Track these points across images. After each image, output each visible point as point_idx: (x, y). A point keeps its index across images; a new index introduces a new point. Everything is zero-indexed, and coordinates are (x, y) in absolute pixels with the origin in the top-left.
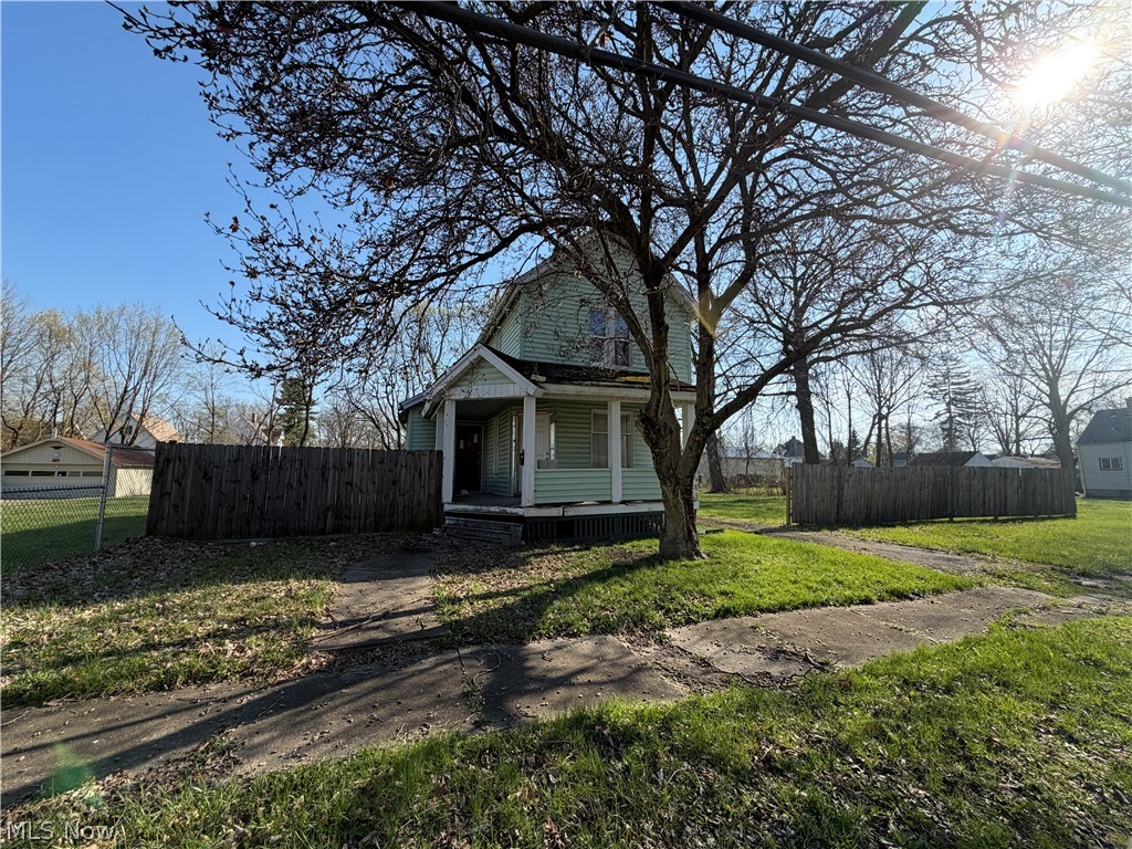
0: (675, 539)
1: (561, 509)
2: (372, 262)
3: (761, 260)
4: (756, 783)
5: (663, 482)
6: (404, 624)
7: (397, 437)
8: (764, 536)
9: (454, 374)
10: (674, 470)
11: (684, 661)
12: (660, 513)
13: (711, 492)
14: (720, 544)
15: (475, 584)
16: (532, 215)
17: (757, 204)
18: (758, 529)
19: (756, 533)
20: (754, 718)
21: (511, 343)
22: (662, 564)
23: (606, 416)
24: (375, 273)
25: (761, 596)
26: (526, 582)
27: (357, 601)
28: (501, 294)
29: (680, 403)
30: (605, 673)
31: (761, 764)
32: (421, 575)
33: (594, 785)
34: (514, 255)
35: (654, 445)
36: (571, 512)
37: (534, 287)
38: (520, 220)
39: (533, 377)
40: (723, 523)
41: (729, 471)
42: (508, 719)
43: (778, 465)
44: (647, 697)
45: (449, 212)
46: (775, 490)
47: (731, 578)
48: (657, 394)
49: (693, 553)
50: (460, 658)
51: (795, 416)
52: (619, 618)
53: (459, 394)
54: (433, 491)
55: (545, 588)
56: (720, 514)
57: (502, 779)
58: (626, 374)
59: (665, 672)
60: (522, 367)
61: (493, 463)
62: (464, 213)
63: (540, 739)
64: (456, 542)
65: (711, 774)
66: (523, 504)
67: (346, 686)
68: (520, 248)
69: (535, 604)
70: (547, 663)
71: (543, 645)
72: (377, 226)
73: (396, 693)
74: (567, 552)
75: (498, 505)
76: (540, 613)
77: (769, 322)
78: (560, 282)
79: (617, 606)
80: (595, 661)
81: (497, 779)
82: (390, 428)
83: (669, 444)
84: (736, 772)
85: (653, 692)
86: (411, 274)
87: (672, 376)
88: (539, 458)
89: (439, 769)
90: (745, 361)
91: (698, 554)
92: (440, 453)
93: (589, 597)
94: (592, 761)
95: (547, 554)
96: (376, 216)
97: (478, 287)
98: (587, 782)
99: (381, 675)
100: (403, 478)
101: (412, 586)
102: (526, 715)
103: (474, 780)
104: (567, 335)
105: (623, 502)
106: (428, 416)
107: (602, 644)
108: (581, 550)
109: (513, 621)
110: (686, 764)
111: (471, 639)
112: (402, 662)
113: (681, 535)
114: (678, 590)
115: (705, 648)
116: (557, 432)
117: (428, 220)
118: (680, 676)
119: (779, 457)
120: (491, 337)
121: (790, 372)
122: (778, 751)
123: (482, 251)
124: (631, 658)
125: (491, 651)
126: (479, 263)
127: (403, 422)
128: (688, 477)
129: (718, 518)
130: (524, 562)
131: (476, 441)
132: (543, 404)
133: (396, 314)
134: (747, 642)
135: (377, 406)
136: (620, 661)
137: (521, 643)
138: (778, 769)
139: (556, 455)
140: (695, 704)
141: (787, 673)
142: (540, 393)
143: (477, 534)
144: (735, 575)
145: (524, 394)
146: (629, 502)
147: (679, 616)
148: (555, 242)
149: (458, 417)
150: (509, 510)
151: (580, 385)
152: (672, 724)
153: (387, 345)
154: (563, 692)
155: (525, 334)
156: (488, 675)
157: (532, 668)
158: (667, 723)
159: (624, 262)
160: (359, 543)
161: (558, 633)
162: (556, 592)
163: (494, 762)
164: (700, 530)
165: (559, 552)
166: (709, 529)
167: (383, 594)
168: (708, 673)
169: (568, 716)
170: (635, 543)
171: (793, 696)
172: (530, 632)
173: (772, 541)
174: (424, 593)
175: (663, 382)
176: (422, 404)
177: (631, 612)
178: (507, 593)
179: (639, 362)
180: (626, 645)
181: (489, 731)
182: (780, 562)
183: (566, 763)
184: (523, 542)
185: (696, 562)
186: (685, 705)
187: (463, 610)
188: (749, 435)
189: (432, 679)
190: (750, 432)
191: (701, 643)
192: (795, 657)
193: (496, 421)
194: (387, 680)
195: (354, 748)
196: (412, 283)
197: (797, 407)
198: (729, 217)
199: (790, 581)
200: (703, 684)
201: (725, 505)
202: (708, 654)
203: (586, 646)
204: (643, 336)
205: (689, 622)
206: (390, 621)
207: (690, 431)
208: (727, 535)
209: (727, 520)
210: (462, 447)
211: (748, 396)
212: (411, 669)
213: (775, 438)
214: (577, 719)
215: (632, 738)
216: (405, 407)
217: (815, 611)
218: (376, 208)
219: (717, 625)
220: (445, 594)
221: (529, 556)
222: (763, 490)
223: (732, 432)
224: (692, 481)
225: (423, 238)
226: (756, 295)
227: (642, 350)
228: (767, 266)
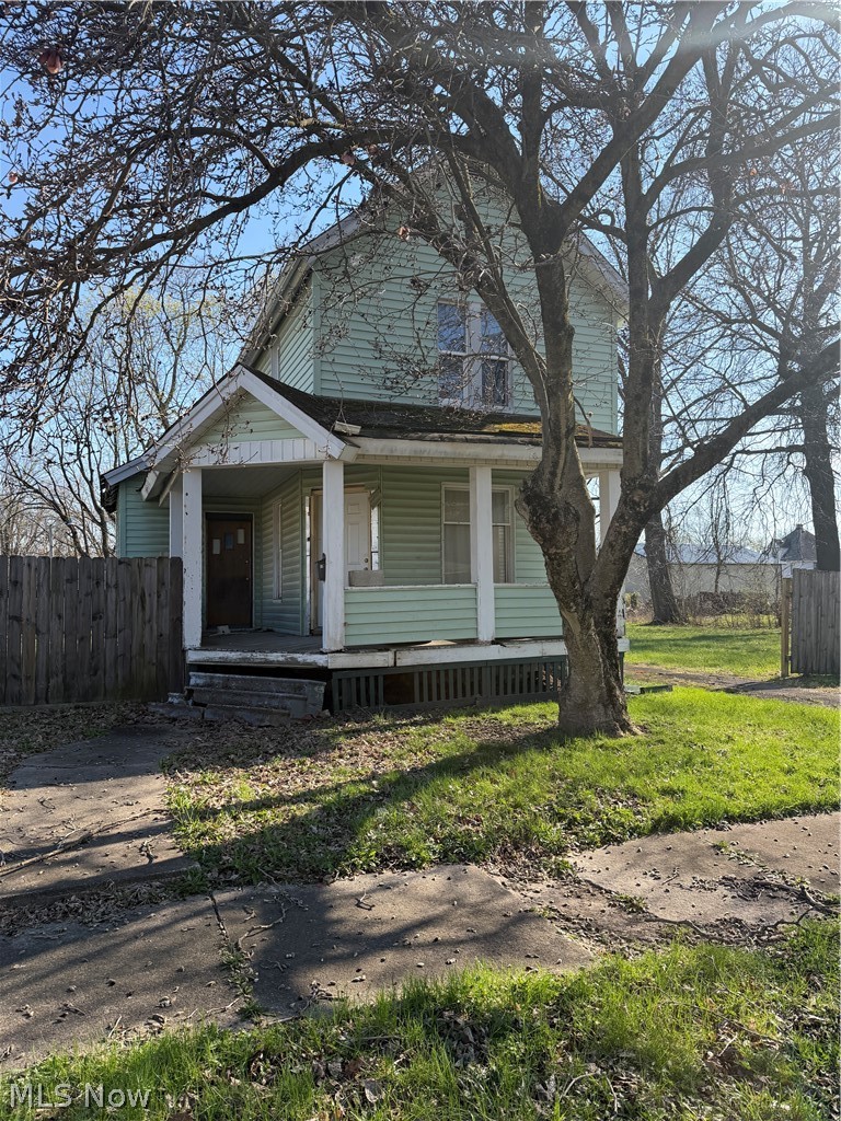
0: (586, 702)
1: (390, 655)
2: (35, 214)
3: (741, 207)
4: (707, 1094)
5: (564, 602)
6: (119, 855)
7: (101, 537)
8: (742, 696)
9: (196, 423)
10: (583, 585)
11: (598, 904)
12: (560, 660)
13: (654, 623)
14: (666, 709)
15: (241, 786)
16: (327, 126)
17: (735, 102)
18: (732, 684)
19: (728, 691)
20: (710, 992)
21: (297, 364)
22: (562, 745)
23: (467, 494)
24: (39, 235)
25: (730, 795)
26: (330, 778)
27: (38, 819)
28: (275, 274)
29: (594, 467)
30: (462, 926)
31: (718, 1064)
32: (149, 772)
33: (440, 1104)
34: (299, 201)
35: (546, 541)
36: (408, 659)
37: (333, 261)
38: (308, 134)
39: (338, 426)
40: (671, 676)
41: (684, 586)
42: (299, 1004)
43: (770, 574)
44: (532, 963)
45: (171, 118)
46: (764, 619)
47: (681, 767)
48: (552, 452)
49: (616, 724)
50: (215, 908)
51: (802, 491)
52: (488, 835)
53: (205, 458)
54: (166, 629)
55: (364, 788)
56: (667, 660)
57: (285, 1099)
58: (500, 418)
59: (564, 923)
60: (319, 408)
61: (273, 579)
62: (200, 122)
63: (351, 1033)
64: (208, 716)
65: (636, 1079)
66: (326, 646)
67: (20, 959)
68: (309, 189)
69: (345, 815)
70: (364, 914)
71: (360, 883)
72: (39, 148)
73: (106, 966)
74: (401, 726)
75: (282, 650)
76: (352, 831)
77: (754, 321)
78: (380, 251)
79: (484, 816)
80: (446, 907)
81: (278, 1099)
82: (88, 521)
83: (573, 539)
84: (676, 1077)
85: (541, 955)
86: (109, 238)
87: (579, 419)
88: (351, 568)
89: (178, 1086)
90: (717, 391)
91: (626, 726)
92: (177, 563)
93: (438, 803)
94: (437, 1065)
95: (366, 731)
96: (39, 129)
97: (231, 260)
98: (428, 1099)
99: (81, 939)
100: (111, 606)
101: (132, 791)
102: (329, 997)
103: (238, 1102)
104: (396, 349)
105: (497, 641)
106: (154, 498)
107: (458, 879)
108: (424, 723)
109: (308, 845)
110: (593, 1067)
111: (234, 876)
112: (114, 917)
113: (596, 695)
114: (590, 787)
115: (634, 883)
116: (382, 523)
117: (134, 134)
118: (589, 928)
119: (771, 560)
120: (262, 354)
121: (792, 411)
122: (747, 1043)
123: (239, 194)
124: (507, 900)
125: (270, 896)
126: (232, 216)
127: (111, 509)
128: (607, 596)
129: (663, 667)
130: (328, 745)
131: (241, 540)
132: (355, 474)
133: (83, 312)
134: (702, 871)
135: (62, 482)
136: (489, 906)
137: (321, 881)
138: (744, 1070)
139: (381, 564)
140: (611, 973)
141: (769, 919)
142: (350, 455)
143: (246, 700)
144: (689, 762)
145: (321, 456)
146: (508, 640)
147: (590, 832)
148: (369, 176)
149: (207, 499)
150: (300, 657)
151: (420, 439)
152: (571, 1004)
153: (68, 368)
154: (391, 958)
155: (321, 348)
156: (264, 936)
157: (340, 921)
158: (563, 1003)
159: (494, 212)
160: (36, 722)
161: (384, 863)
162: (382, 793)
163: (273, 1072)
164: (630, 685)
165: (386, 728)
166: (646, 685)
167: (80, 806)
168: (637, 921)
169: (399, 998)
170: (518, 709)
171: (776, 956)
172: (336, 862)
173: (754, 703)
174: (153, 801)
175: (564, 430)
176: (142, 475)
177: (508, 825)
178: (296, 799)
179: (523, 398)
180: (499, 880)
181: (264, 1024)
182: (765, 738)
183: (393, 1070)
184: (327, 712)
185: (623, 741)
186: (595, 975)
187: (221, 830)
188: (720, 524)
189: (168, 942)
190: (723, 518)
191: (628, 873)
192: (784, 894)
193: (276, 505)
194: (90, 947)
195: (34, 1057)
196: (110, 253)
197: (804, 472)
198: (684, 126)
199: (782, 770)
200: (629, 941)
201: (675, 644)
202: (638, 892)
203: (431, 882)
204: (529, 350)
205: (607, 840)
206: (94, 850)
207: (612, 515)
208: (678, 695)
209: (680, 670)
210: (216, 550)
211: (713, 453)
212: (133, 927)
213: (766, 528)
214: (413, 1001)
215: (504, 1028)
216: (111, 483)
217: (822, 818)
218: (38, 113)
219: (654, 844)
220: (188, 802)
221: (335, 735)
222: (743, 618)
223: (692, 518)
224: (614, 603)
225: (126, 169)
226: (731, 270)
227: (528, 375)
228: (752, 218)
